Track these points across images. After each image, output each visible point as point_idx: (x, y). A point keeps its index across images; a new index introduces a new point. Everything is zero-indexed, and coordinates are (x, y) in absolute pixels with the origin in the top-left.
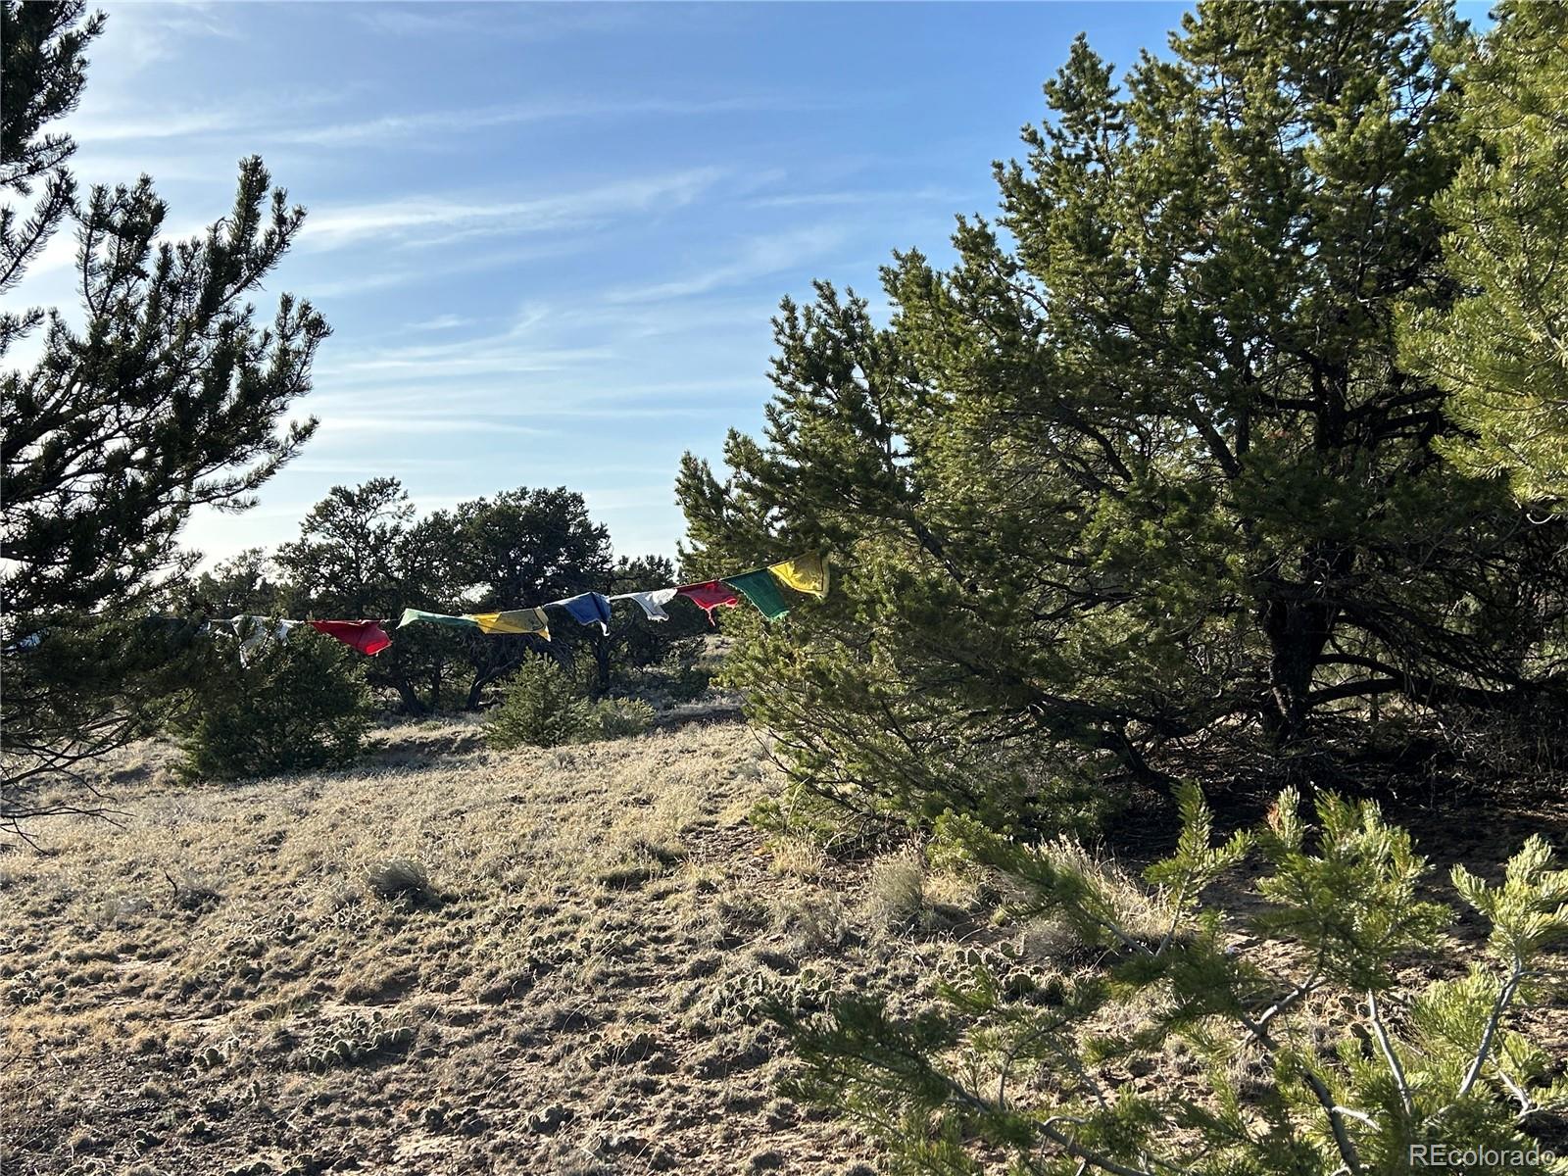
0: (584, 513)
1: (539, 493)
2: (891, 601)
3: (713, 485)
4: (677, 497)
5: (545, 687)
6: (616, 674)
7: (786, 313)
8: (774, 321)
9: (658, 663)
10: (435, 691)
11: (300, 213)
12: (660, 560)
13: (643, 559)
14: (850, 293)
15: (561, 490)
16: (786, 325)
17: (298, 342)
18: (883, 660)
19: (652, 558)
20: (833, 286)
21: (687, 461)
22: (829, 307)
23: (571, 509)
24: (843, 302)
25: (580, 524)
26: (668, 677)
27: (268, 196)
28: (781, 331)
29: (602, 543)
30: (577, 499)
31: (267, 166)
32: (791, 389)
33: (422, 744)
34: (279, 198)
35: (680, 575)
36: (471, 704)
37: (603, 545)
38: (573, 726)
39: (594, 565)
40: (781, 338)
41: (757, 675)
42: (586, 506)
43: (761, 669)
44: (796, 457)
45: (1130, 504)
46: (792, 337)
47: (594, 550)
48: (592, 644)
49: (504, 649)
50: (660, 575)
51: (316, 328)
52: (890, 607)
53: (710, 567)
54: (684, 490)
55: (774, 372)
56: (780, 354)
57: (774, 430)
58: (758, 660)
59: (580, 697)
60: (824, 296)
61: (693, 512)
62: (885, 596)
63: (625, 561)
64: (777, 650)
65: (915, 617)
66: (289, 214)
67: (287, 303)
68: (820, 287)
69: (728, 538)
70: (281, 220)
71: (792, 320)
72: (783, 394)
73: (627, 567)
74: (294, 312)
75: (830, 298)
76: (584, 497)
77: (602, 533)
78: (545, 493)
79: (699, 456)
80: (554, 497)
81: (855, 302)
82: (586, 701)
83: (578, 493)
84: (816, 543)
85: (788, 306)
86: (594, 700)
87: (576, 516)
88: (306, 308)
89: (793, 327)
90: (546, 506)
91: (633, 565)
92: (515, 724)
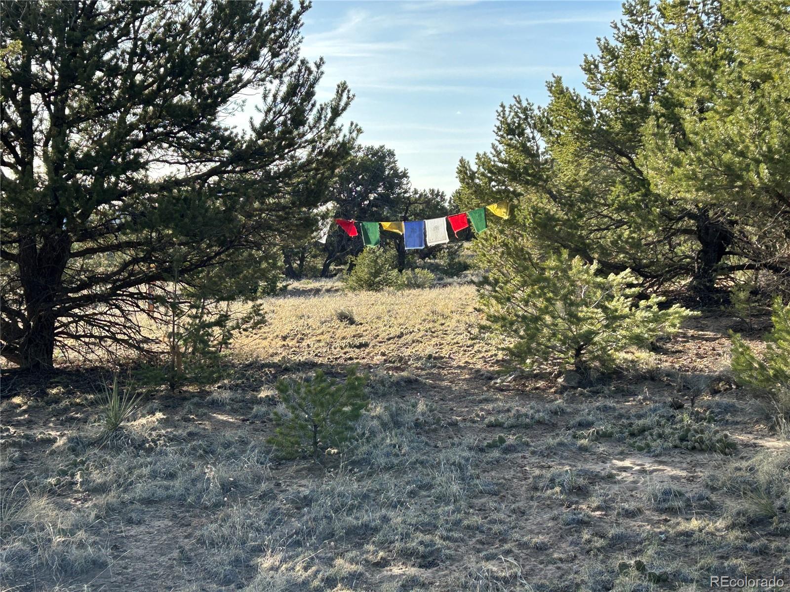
0: (394, 162)
1: (368, 148)
2: (530, 218)
3: (470, 170)
4: (457, 175)
5: (375, 261)
6: (409, 261)
7: (501, 109)
8: (497, 111)
9: (435, 258)
10: (301, 265)
11: (354, 96)
12: (438, 192)
13: (427, 191)
14: (527, 100)
15: (382, 147)
16: (502, 113)
17: (354, 135)
18: (528, 240)
19: (433, 191)
20: (521, 98)
21: (462, 161)
22: (519, 106)
23: (387, 159)
24: (524, 104)
25: (391, 169)
26: (440, 265)
27: (346, 91)
28: (499, 115)
29: (405, 181)
30: (391, 154)
31: (348, 84)
32: (502, 136)
33: (303, 290)
34: (349, 91)
35: (450, 202)
36: (325, 274)
37: (405, 182)
38: (390, 283)
39: (399, 194)
40: (500, 118)
41: (483, 244)
42: (396, 158)
43: (484, 242)
44: (502, 163)
45: (627, 187)
46: (503, 118)
47: (400, 185)
48: (395, 242)
49: (344, 242)
50: (438, 202)
51: (359, 131)
52: (530, 220)
53: (468, 203)
54: (460, 172)
55: (496, 131)
56: (498, 124)
57: (494, 153)
58: (484, 239)
59: (393, 268)
60: (517, 101)
61: (462, 180)
62: (528, 217)
63: (416, 192)
64: (491, 235)
65: (539, 224)
66: (351, 96)
67: (352, 124)
68: (515, 98)
69: (475, 192)
70: (348, 98)
71: (504, 111)
72: (499, 138)
73: (417, 196)
74: (353, 126)
75: (519, 102)
76: (395, 152)
77: (405, 175)
78: (372, 149)
79: (467, 159)
80: (377, 152)
81: (529, 104)
82: (396, 270)
83: (392, 149)
84: (508, 196)
85: (502, 106)
86: (400, 271)
87: (389, 163)
88: (357, 125)
89: (504, 114)
90: (372, 157)
91: (421, 195)
92: (359, 280)
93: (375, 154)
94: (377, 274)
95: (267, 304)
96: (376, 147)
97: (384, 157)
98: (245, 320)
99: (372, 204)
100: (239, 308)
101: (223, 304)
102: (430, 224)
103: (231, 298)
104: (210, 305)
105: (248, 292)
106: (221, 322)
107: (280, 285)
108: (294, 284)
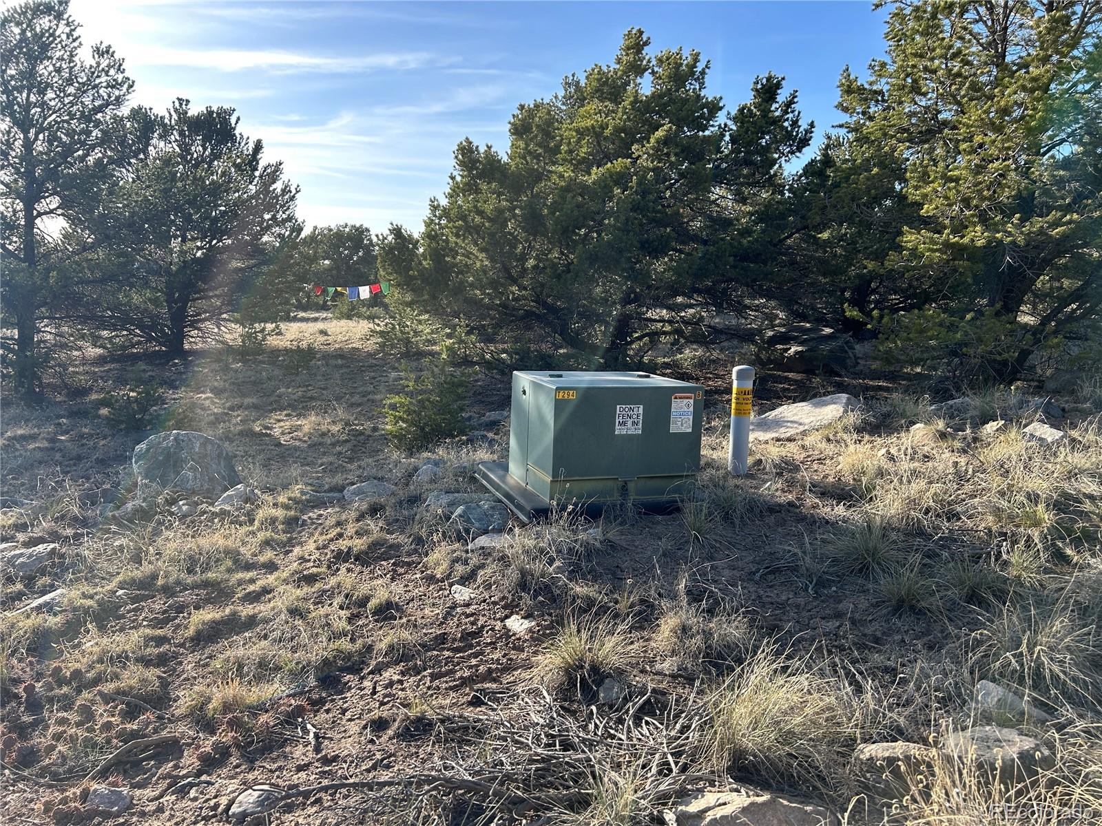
90: (355, 231)
92: (341, 313)
93: (357, 229)
94: (353, 309)
95: (283, 326)
96: (358, 225)
97: (363, 232)
98: (273, 331)
99: (356, 263)
100: (270, 326)
101: (262, 325)
102: (361, 289)
103: (266, 322)
104: (256, 325)
105: (273, 320)
106: (263, 330)
107: (292, 314)
108: (301, 314)
